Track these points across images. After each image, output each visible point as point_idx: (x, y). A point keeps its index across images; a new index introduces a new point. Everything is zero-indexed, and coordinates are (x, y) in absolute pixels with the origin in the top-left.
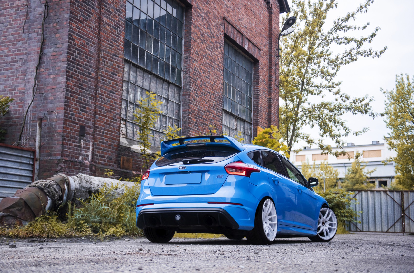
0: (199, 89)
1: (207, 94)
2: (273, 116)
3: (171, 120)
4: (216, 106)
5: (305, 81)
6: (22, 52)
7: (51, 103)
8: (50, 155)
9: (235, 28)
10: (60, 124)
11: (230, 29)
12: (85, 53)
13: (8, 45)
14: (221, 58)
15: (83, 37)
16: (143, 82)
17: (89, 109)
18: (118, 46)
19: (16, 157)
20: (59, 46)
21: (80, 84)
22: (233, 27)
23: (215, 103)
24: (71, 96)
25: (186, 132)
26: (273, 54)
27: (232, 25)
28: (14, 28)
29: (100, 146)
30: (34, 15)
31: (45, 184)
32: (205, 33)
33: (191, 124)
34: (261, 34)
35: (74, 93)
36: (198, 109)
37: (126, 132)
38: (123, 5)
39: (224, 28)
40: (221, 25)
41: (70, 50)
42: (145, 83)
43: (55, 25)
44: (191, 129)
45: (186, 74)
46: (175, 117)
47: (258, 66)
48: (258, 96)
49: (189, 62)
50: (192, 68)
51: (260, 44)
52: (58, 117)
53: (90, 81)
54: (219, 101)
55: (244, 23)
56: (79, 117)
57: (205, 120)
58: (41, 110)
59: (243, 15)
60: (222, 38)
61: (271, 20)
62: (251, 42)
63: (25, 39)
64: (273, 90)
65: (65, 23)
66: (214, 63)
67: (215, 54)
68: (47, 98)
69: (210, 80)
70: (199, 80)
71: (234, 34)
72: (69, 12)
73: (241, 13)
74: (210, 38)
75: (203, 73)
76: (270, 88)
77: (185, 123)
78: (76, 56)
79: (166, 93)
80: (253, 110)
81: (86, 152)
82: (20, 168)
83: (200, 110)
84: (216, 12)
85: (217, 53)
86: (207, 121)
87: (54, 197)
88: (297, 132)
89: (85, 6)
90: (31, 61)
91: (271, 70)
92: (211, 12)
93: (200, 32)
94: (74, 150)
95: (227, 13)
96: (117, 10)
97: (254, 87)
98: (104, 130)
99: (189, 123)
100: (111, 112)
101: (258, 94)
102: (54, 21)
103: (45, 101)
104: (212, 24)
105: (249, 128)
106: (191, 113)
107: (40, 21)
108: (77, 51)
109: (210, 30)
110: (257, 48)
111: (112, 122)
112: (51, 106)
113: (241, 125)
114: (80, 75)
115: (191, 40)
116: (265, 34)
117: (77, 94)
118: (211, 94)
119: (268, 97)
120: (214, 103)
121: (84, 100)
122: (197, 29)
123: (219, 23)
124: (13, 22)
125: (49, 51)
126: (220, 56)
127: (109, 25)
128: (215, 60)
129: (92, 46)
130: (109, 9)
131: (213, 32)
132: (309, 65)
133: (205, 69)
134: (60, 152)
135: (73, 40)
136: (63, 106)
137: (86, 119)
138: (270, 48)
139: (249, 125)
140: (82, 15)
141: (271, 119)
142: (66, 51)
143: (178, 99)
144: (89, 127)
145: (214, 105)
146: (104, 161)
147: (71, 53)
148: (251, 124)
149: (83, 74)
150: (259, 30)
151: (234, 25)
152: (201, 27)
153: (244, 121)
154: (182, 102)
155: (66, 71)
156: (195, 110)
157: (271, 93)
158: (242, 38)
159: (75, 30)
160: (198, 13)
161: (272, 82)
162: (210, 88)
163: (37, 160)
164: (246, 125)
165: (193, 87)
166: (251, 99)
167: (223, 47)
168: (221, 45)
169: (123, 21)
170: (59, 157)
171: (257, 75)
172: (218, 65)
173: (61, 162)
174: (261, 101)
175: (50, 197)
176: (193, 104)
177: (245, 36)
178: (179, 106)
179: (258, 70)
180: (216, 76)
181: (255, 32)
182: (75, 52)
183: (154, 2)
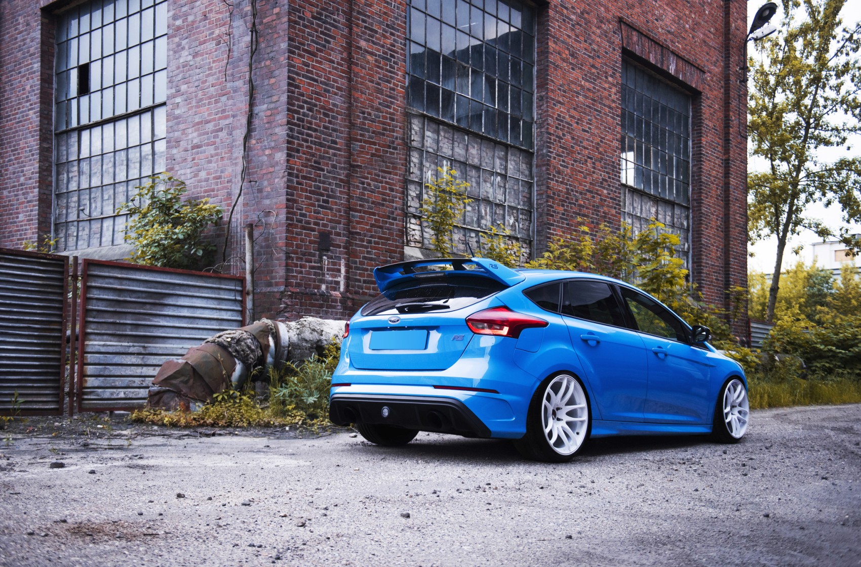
0: (568, 154)
1: (586, 161)
2: (734, 192)
3: (515, 211)
4: (606, 181)
5: (812, 121)
6: (227, 113)
7: (267, 197)
8: (270, 285)
9: (645, 36)
10: (281, 232)
11: (635, 39)
12: (323, 107)
13: (209, 103)
14: (615, 94)
15: (316, 81)
16: (453, 149)
17: (336, 204)
18: (393, 89)
19: (209, 290)
20: (275, 98)
21: (315, 162)
22: (642, 34)
23: (604, 176)
24: (298, 183)
25: (543, 230)
26: (732, 78)
27: (638, 31)
28: (215, 74)
29: (364, 264)
30: (238, 48)
31: (232, 338)
32: (579, 50)
33: (552, 216)
34: (705, 42)
35: (304, 177)
36: (567, 189)
37: (422, 236)
38: (401, 16)
39: (620, 37)
40: (615, 33)
41: (293, 105)
42: (457, 150)
43: (268, 63)
44: (553, 225)
45: (541, 128)
46: (523, 205)
47: (701, 102)
48: (701, 157)
49: (545, 106)
50: (552, 117)
51: (703, 61)
52: (278, 220)
53: (335, 155)
54: (613, 171)
55: (666, 25)
56: (317, 218)
57: (584, 207)
58: (254, 210)
59: (665, 9)
60: (617, 56)
61: (727, 13)
62: (683, 59)
63: (230, 92)
64: (733, 143)
65: (282, 59)
66: (600, 103)
67: (602, 88)
68: (262, 189)
69: (592, 134)
70: (568, 137)
71: (643, 46)
72: (287, 39)
73: (660, 6)
74: (591, 60)
75: (577, 123)
76: (727, 141)
77: (540, 215)
78: (304, 114)
79: (501, 165)
80: (692, 183)
81: (336, 276)
82: (218, 307)
83: (572, 190)
84: (602, 9)
85: (607, 86)
86: (587, 208)
87: (248, 360)
88: (796, 216)
89: (318, 25)
90: (237, 128)
91: (729, 106)
92: (591, 11)
93: (568, 49)
94: (309, 273)
95: (628, 9)
96: (387, 26)
97: (693, 141)
98: (372, 236)
99: (548, 214)
100: (383, 205)
101: (701, 154)
102: (266, 56)
103: (259, 195)
104: (593, 33)
105: (684, 215)
106: (552, 198)
107: (246, 59)
108: (305, 105)
109: (590, 44)
110: (697, 68)
111: (386, 222)
112: (267, 202)
113: (665, 212)
114: (314, 146)
115: (548, 66)
116: (715, 42)
117: (310, 179)
118: (596, 160)
119: (724, 158)
120: (601, 175)
121: (325, 189)
122: (561, 45)
123: (610, 29)
124: (214, 65)
125: (262, 109)
126: (614, 90)
127: (372, 54)
128: (601, 99)
129: (336, 94)
130: (372, 26)
131: (596, 48)
132: (820, 92)
133: (580, 116)
134: (283, 280)
135: (298, 87)
136: (285, 202)
137: (331, 221)
138: (727, 67)
139: (683, 210)
140: (313, 41)
141: (729, 197)
142: (285, 107)
143: (527, 172)
144: (338, 234)
145: (603, 179)
146: (374, 289)
147: (295, 110)
148: (687, 208)
149: (321, 145)
150: (702, 36)
151: (644, 29)
152: (570, 41)
153: (671, 204)
154: (535, 179)
155: (286, 142)
156: (561, 191)
157: (729, 149)
158: (662, 52)
159: (300, 68)
160: (562, 14)
161: (731, 129)
162: (593, 150)
163: (248, 294)
164: (677, 211)
165: (555, 150)
166: (688, 162)
167: (619, 72)
168: (616, 70)
169: (401, 43)
170: (282, 288)
171: (699, 119)
172: (610, 107)
173: (286, 295)
174: (706, 166)
175: (239, 360)
176: (557, 181)
177: (668, 48)
178: (530, 185)
179: (701, 109)
180: (606, 127)
181: (691, 39)
182: (302, 107)
183: (470, 3)
